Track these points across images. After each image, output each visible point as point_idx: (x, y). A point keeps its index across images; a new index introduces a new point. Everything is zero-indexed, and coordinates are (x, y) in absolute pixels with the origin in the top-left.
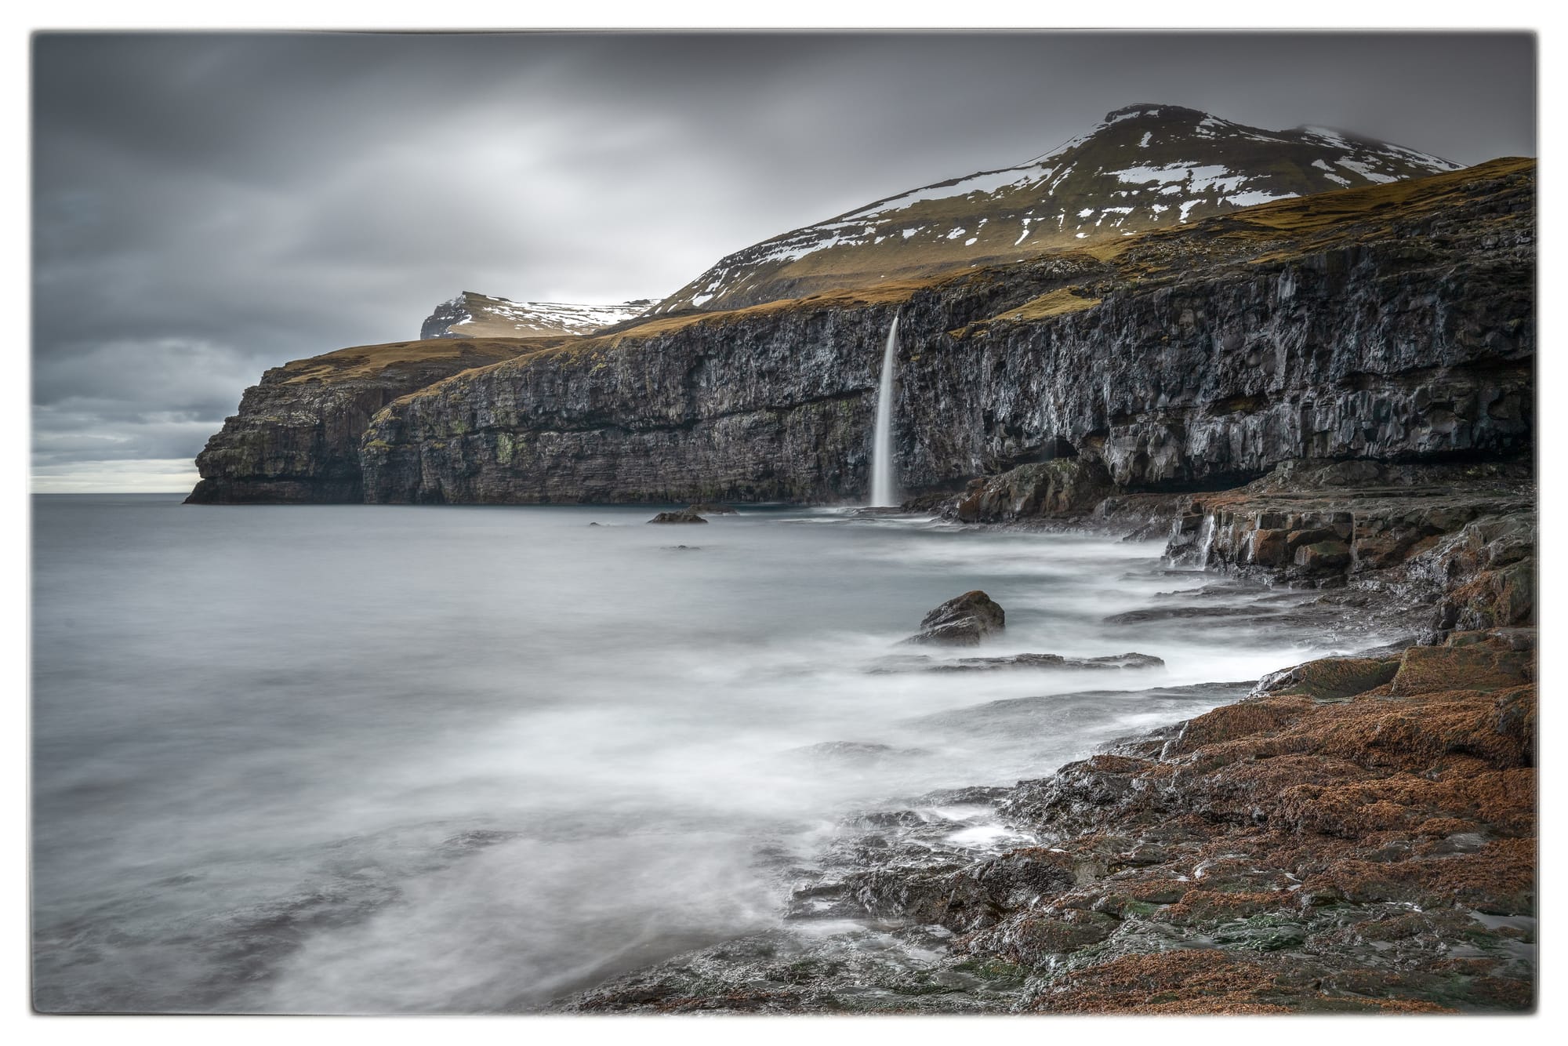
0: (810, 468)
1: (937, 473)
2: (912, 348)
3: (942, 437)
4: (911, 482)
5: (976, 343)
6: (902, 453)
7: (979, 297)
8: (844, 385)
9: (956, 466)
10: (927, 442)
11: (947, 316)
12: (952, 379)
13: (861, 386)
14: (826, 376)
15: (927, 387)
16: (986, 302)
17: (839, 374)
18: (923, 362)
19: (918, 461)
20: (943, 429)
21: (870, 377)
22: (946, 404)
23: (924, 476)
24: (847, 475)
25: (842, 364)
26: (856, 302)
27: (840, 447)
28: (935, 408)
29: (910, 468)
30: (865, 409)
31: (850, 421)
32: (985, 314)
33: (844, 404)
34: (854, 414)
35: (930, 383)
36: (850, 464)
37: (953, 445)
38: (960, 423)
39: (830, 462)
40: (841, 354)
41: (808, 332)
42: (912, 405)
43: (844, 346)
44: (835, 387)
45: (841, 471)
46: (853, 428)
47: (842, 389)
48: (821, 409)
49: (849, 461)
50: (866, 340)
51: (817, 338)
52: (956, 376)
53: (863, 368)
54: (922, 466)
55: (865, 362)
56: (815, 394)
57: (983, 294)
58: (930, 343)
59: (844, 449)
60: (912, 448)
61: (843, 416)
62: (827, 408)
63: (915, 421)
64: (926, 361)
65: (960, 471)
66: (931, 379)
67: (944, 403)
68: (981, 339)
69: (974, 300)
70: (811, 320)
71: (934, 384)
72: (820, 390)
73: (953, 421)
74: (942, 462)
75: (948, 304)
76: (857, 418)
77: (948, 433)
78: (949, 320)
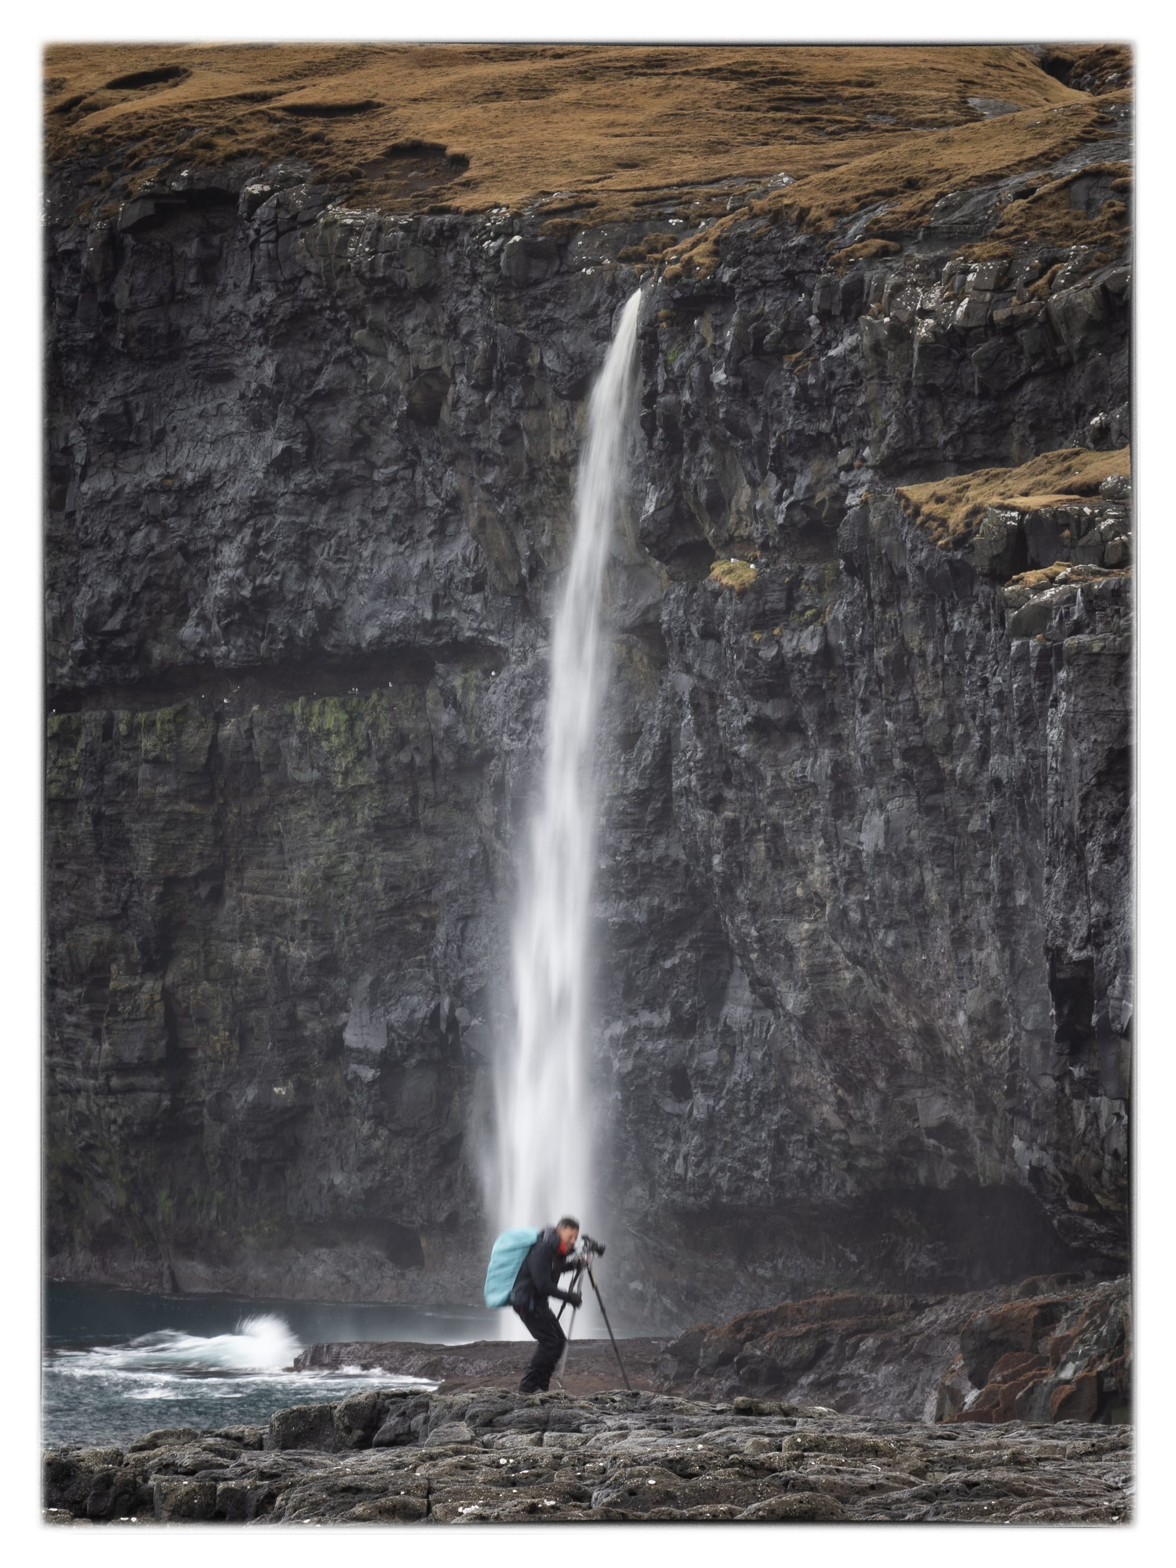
0: (121, 1068)
1: (848, 1152)
2: (718, 505)
3: (870, 987)
4: (707, 1182)
5: (1022, 628)
6: (661, 1019)
7: (1048, 320)
8: (329, 617)
9: (944, 1130)
10: (793, 1000)
11: (893, 395)
12: (917, 718)
13: (427, 627)
14: (230, 553)
15: (793, 726)
16: (1083, 351)
17: (302, 553)
18: (775, 598)
19: (741, 1072)
20: (875, 952)
21: (478, 585)
22: (889, 832)
23: (779, 1152)
24: (341, 1112)
25: (320, 495)
26: (396, 152)
27: (301, 953)
28: (833, 842)
29: (700, 1104)
30: (447, 757)
31: (364, 814)
32: (1081, 413)
33: (332, 717)
34: (384, 778)
35: (808, 712)
36: (362, 1056)
37: (928, 1035)
38: (959, 940)
39: (243, 1034)
40: (312, 440)
41: (122, 297)
42: (716, 804)
43: (329, 396)
44: (278, 619)
45: (302, 1088)
46: (379, 857)
47: (316, 636)
48: (194, 738)
49: (351, 1038)
50: (461, 386)
51: (174, 335)
52: (937, 709)
53: (441, 535)
54: (766, 1101)
55: (454, 503)
56: (158, 652)
57: (1070, 311)
58: (804, 505)
59: (327, 966)
60: (717, 996)
61: (323, 783)
62: (228, 729)
63: (728, 888)
64: (791, 599)
65: (965, 1160)
66: (815, 692)
67: (877, 820)
68: (1044, 611)
69: (1023, 335)
70: (140, 227)
71: (829, 717)
72: (189, 631)
73: (923, 917)
74: (872, 1102)
75: (901, 333)
76: (401, 798)
77: (899, 975)
78: (905, 422)
